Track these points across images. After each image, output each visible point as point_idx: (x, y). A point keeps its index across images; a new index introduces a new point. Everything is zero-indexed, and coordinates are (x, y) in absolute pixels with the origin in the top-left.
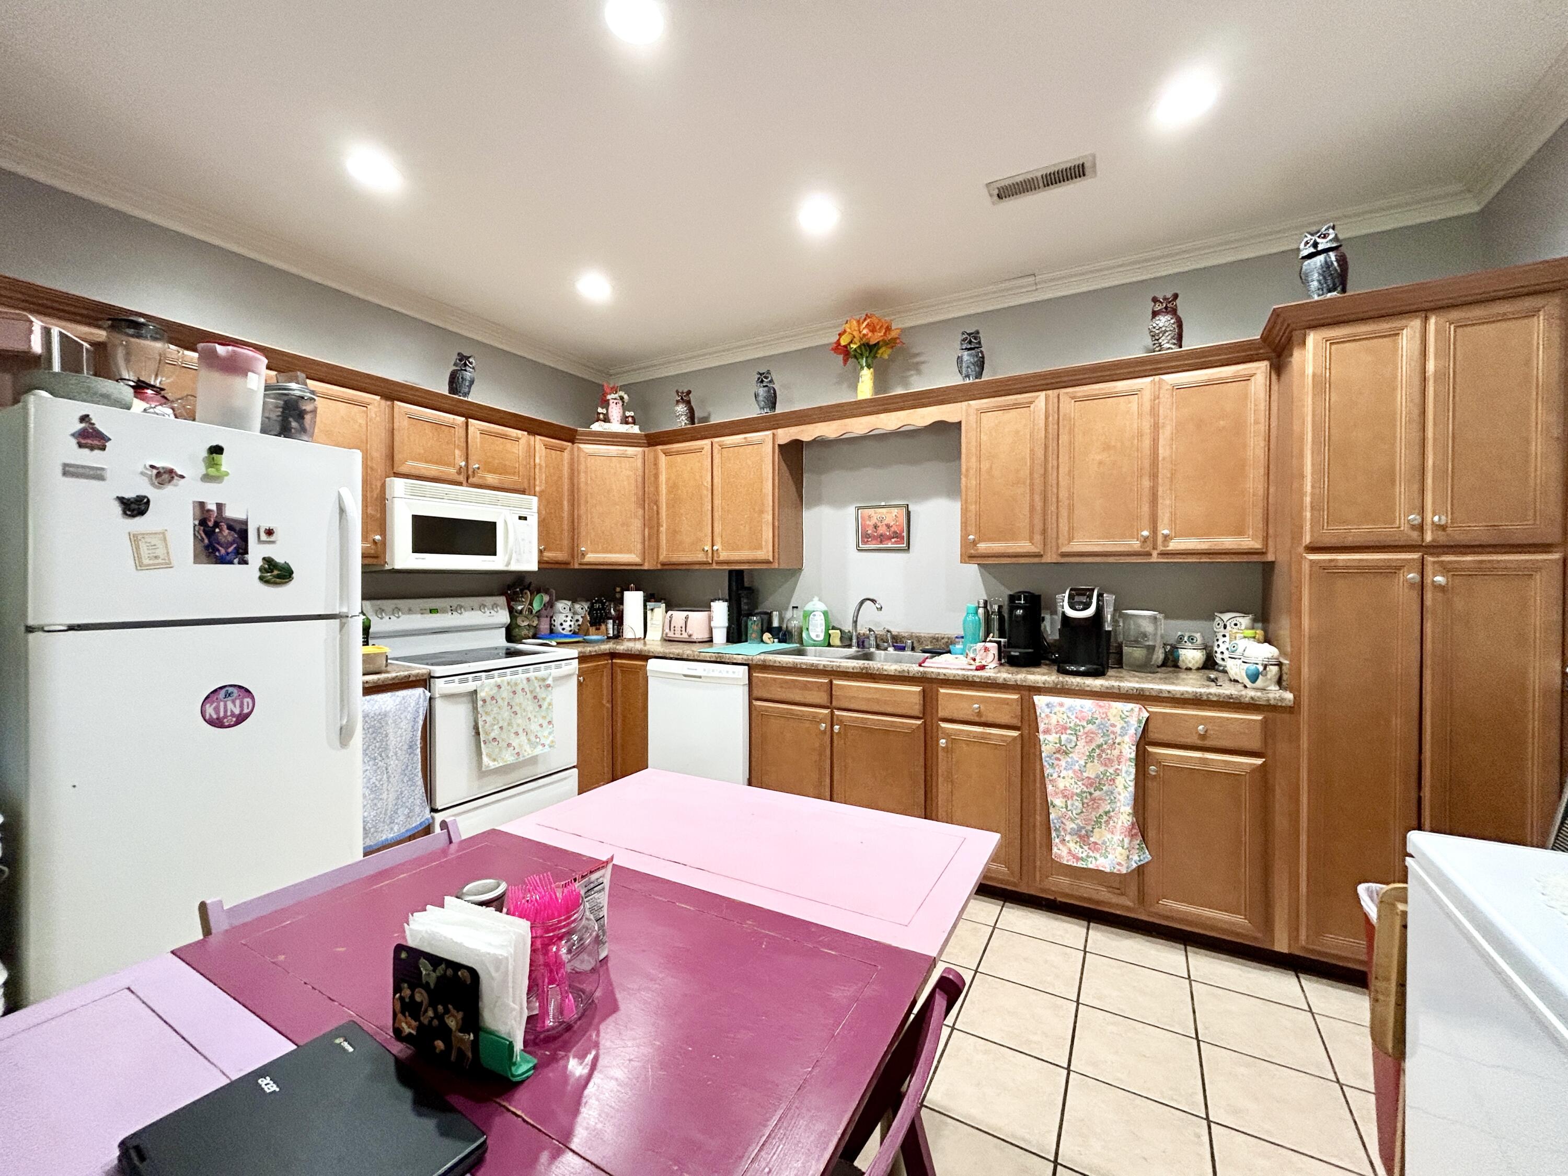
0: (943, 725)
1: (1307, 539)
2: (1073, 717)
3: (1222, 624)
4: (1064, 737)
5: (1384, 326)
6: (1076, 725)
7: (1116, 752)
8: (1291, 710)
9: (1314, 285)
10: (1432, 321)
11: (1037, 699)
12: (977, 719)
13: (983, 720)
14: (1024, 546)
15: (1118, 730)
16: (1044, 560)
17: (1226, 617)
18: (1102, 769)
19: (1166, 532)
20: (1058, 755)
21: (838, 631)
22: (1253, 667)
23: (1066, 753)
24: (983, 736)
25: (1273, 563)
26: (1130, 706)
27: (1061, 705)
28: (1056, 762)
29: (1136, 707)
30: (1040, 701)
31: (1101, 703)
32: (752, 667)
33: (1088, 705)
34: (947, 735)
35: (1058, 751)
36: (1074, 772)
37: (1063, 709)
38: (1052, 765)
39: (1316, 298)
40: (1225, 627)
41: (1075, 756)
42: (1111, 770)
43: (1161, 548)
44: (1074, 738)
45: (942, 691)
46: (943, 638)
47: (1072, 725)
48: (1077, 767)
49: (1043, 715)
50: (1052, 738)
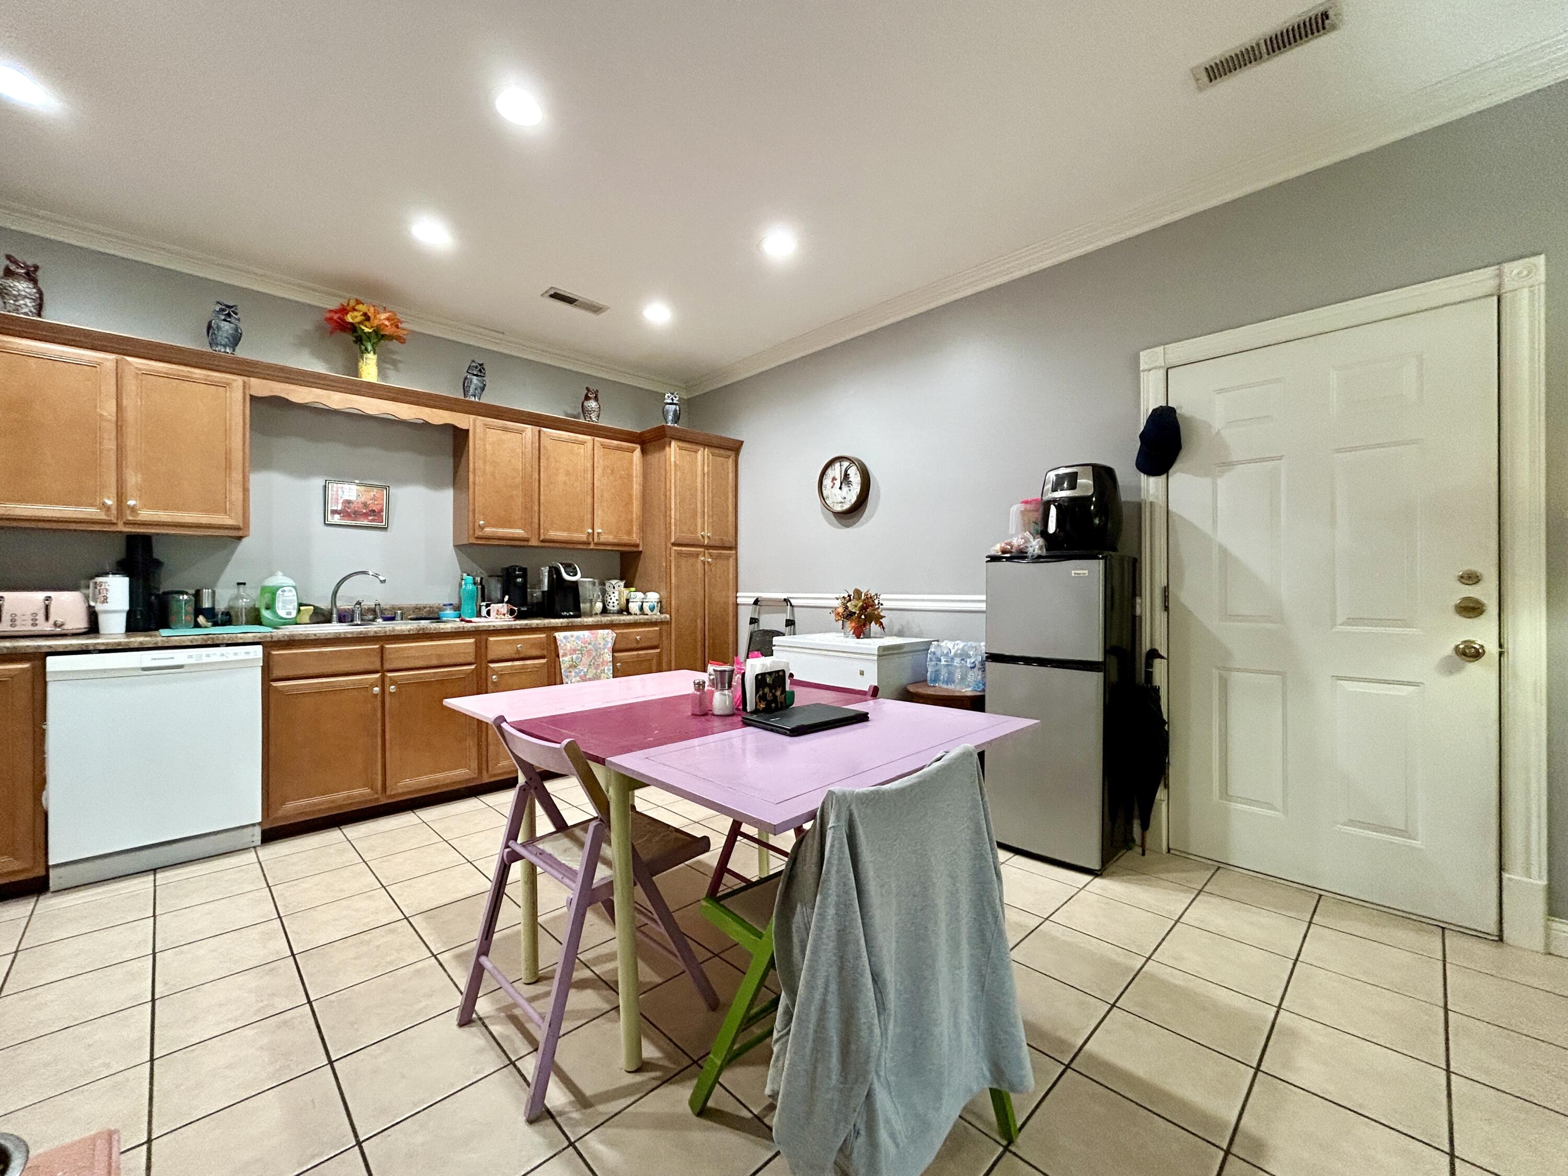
0: (492, 665)
1: (673, 540)
2: (580, 643)
3: (612, 586)
4: (574, 656)
5: (694, 447)
6: (582, 647)
7: (601, 660)
8: (668, 623)
9: (670, 418)
10: (706, 450)
11: (557, 634)
12: (517, 656)
13: (522, 656)
14: (519, 532)
15: (601, 646)
16: (530, 544)
17: (614, 582)
18: (595, 671)
19: (600, 531)
20: (571, 669)
21: (312, 607)
22: (652, 604)
23: (575, 667)
24: (523, 667)
25: (641, 552)
26: (606, 631)
27: (572, 636)
28: (569, 674)
29: (610, 631)
30: (559, 635)
31: (593, 631)
32: (269, 645)
33: (586, 634)
34: (495, 672)
35: (571, 667)
36: (580, 677)
37: (573, 639)
38: (567, 677)
39: (669, 424)
40: (614, 588)
41: (580, 667)
42: (599, 671)
43: (596, 540)
44: (580, 656)
45: (491, 639)
46: (425, 608)
47: (579, 648)
48: (582, 673)
49: (562, 645)
50: (566, 659)
